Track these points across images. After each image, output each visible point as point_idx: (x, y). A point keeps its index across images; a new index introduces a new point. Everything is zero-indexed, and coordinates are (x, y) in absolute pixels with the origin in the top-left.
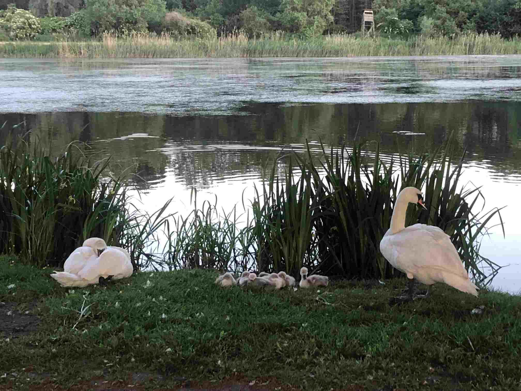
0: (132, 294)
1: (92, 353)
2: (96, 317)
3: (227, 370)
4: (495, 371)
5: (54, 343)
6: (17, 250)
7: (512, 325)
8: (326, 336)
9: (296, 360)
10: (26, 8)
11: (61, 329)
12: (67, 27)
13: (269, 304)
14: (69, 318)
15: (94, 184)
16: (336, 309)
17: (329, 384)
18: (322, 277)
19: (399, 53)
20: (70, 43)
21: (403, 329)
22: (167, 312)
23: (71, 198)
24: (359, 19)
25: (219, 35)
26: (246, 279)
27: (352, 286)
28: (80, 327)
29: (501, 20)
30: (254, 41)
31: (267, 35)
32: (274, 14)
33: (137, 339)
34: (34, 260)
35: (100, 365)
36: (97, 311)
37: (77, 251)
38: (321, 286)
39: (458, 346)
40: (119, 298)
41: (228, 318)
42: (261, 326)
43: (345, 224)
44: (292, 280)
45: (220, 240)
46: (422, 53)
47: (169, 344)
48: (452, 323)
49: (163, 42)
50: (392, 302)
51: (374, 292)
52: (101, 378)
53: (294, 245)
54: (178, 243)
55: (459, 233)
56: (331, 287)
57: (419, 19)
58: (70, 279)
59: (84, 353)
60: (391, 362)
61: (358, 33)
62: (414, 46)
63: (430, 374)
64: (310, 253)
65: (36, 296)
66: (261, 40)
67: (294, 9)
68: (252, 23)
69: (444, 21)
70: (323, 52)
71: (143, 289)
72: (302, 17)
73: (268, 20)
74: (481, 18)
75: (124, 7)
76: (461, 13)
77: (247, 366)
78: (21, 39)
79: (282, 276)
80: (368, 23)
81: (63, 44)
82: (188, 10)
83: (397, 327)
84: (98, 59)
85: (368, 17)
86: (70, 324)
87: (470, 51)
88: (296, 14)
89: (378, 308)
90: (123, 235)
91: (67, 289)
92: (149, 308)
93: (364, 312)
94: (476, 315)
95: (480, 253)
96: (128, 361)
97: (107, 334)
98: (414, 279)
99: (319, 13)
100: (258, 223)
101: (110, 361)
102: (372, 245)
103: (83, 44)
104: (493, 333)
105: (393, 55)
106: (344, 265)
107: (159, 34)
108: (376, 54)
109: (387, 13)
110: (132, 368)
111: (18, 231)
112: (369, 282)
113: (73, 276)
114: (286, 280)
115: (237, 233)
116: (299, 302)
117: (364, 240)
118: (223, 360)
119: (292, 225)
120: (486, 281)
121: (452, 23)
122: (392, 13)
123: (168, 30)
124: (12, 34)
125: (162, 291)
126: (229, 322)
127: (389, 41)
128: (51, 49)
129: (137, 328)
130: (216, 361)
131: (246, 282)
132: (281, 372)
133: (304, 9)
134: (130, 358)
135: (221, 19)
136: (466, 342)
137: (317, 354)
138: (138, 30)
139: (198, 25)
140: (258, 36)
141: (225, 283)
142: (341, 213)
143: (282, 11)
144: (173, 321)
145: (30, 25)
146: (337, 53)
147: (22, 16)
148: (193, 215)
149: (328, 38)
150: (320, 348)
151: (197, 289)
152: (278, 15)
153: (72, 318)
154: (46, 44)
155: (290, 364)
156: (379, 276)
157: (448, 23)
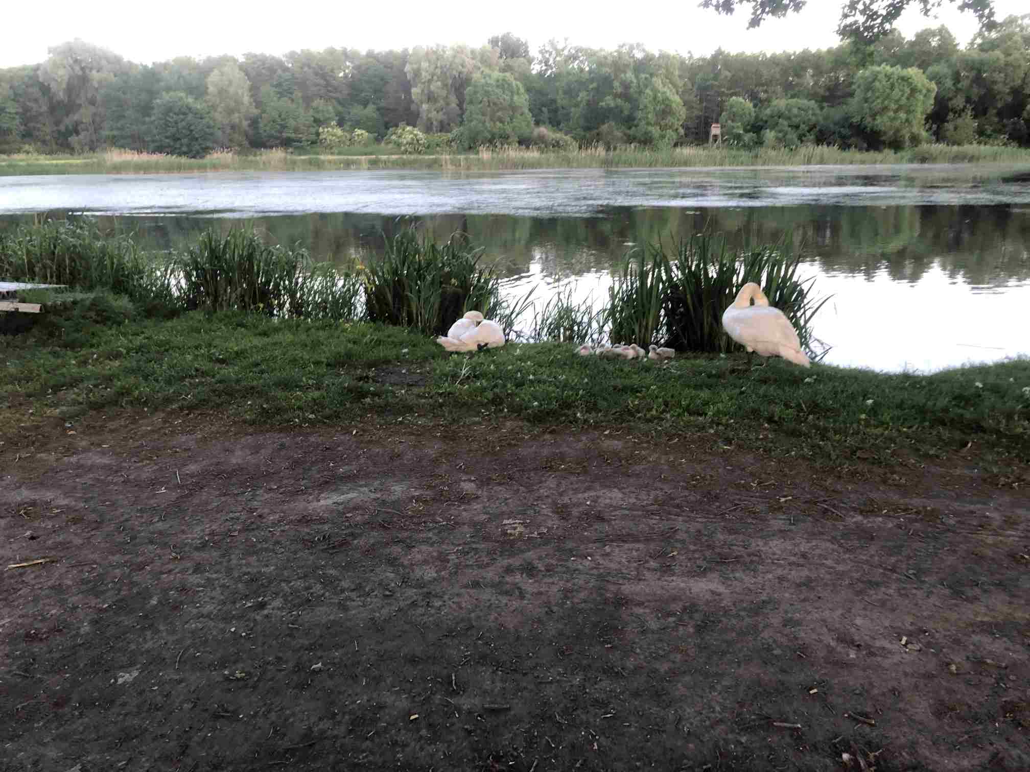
0: (505, 359)
1: (472, 404)
2: (475, 376)
3: (586, 421)
4: (826, 429)
5: (441, 395)
6: (410, 322)
7: (842, 391)
8: (672, 396)
9: (645, 415)
10: (414, 126)
11: (446, 384)
12: (449, 142)
13: (622, 370)
14: (452, 377)
15: (472, 270)
16: (680, 377)
17: (674, 435)
18: (669, 349)
19: (742, 164)
20: (451, 156)
21: (742, 393)
22: (534, 374)
23: (453, 281)
24: (707, 133)
25: (580, 148)
26: (602, 350)
27: (695, 358)
28: (462, 383)
29: (840, 132)
30: (611, 153)
31: (623, 147)
32: (630, 128)
33: (508, 394)
34: (423, 331)
35: (478, 414)
36: (475, 372)
37: (459, 322)
38: (668, 358)
39: (791, 408)
40: (493, 362)
41: (586, 380)
42: (615, 388)
43: (691, 307)
44: (642, 352)
45: (579, 320)
46: (764, 164)
47: (536, 399)
48: (787, 389)
49: (532, 155)
50: (733, 371)
51: (716, 363)
52: (480, 423)
53: (644, 323)
54: (543, 321)
55: (795, 316)
56: (677, 359)
57: (763, 132)
58: (454, 345)
59: (465, 404)
60: (731, 418)
61: (705, 145)
62: (756, 156)
63: (766, 429)
64: (657, 332)
65: (425, 359)
66: (618, 151)
67: (648, 124)
68: (610, 137)
69: (786, 134)
70: (674, 163)
71: (513, 356)
72: (655, 131)
73: (625, 134)
74: (821, 131)
75: (498, 123)
76: (802, 126)
77: (602, 418)
78: (410, 153)
79: (633, 348)
80: (715, 136)
81: (446, 157)
82: (553, 126)
83: (737, 391)
84: (475, 170)
85: (715, 130)
86: (454, 382)
87: (809, 162)
88: (650, 128)
89: (719, 376)
90: (497, 315)
91: (451, 353)
92: (520, 371)
93: (706, 379)
94: (809, 384)
95: (813, 334)
96: (502, 411)
97: (484, 390)
98: (754, 352)
99: (671, 127)
100: (613, 304)
101: (487, 410)
102: (715, 325)
103: (462, 157)
104: (824, 398)
105: (737, 165)
106: (688, 341)
107: (528, 147)
108: (721, 165)
109: (733, 127)
110: (505, 417)
111: (409, 306)
112: (711, 355)
113: (456, 341)
114: (637, 352)
115: (594, 313)
116: (647, 369)
117: (707, 320)
118: (581, 412)
119: (643, 306)
120: (817, 359)
121: (793, 136)
122: (738, 127)
123: (536, 144)
124: (403, 148)
125: (529, 358)
126: (587, 383)
127: (734, 152)
128: (435, 161)
129: (509, 386)
130: (575, 414)
131: (602, 353)
132: (632, 424)
133: (657, 123)
134: (503, 409)
135: (583, 133)
136: (799, 405)
137: (664, 411)
138: (509, 144)
139: (561, 139)
140: (615, 149)
141: (583, 352)
142: (688, 296)
143: (636, 126)
144: (539, 382)
145: (418, 141)
146: (686, 163)
147: (411, 133)
148: (556, 298)
149: (678, 150)
150: (667, 406)
151: (559, 357)
152: (633, 128)
153: (455, 376)
154: (431, 157)
155: (639, 418)
156: (720, 351)
157: (789, 136)
